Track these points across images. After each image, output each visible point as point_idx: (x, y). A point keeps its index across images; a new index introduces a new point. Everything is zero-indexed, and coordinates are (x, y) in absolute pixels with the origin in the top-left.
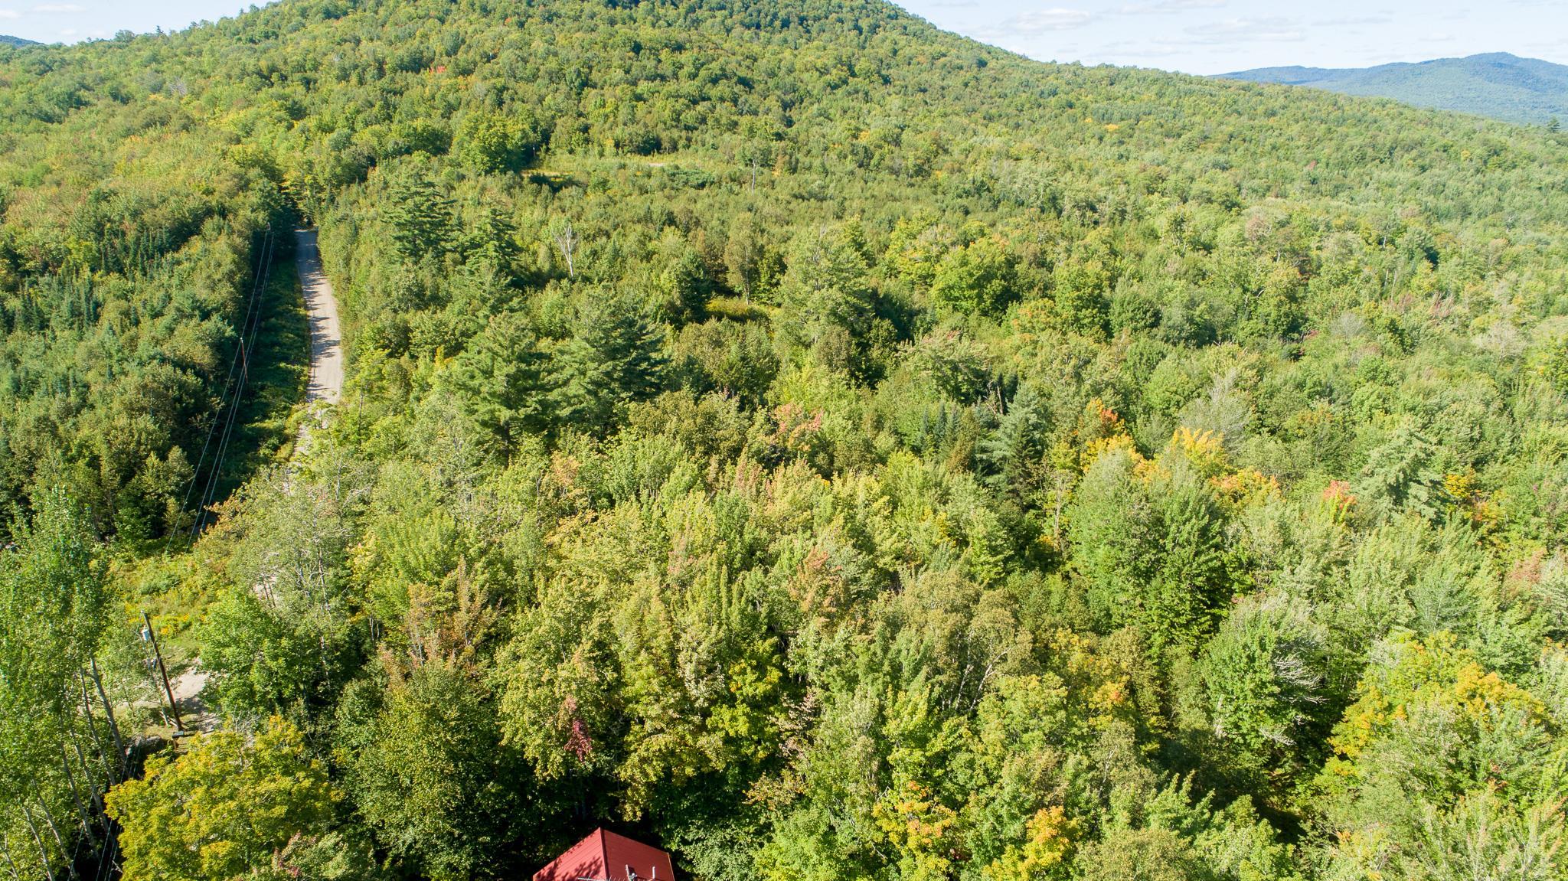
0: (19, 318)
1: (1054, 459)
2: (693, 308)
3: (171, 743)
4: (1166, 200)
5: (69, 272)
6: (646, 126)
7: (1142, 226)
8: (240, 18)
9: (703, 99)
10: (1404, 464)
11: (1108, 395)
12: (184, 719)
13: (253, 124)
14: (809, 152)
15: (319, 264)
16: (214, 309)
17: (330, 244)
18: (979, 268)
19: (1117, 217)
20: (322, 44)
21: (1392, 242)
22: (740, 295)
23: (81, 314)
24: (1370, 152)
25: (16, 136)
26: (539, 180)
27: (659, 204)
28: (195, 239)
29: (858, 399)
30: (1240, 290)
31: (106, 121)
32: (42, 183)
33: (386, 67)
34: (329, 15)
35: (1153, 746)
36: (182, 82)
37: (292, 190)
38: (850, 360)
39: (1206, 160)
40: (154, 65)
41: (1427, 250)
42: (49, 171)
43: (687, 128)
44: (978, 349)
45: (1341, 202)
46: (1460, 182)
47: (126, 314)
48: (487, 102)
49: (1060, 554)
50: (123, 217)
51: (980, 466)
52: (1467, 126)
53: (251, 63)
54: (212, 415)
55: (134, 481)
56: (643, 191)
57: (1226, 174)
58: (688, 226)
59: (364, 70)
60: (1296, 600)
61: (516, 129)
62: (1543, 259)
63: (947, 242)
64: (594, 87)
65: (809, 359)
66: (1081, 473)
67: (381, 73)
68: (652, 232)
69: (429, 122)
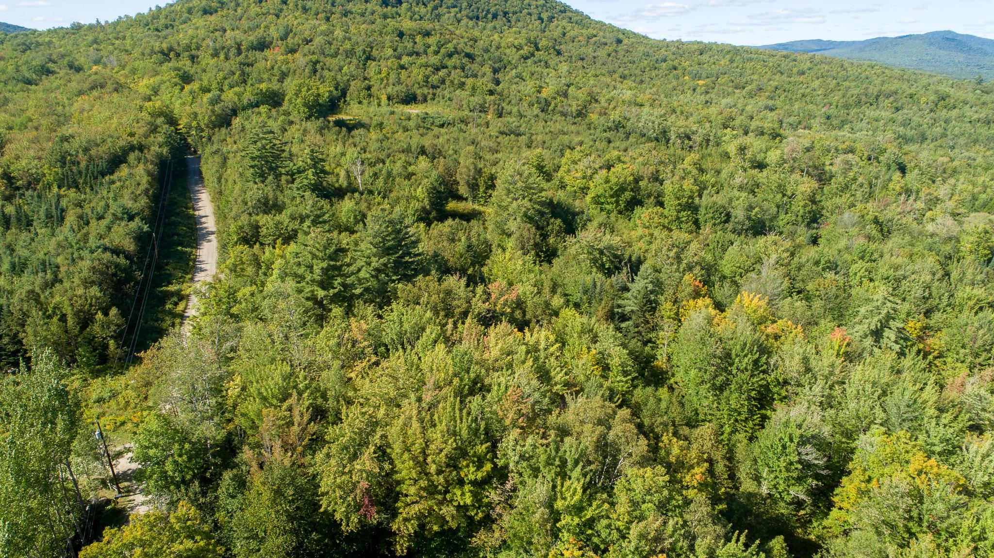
0: (13, 220)
1: (663, 313)
2: (437, 210)
3: (114, 502)
4: (735, 132)
5: (44, 188)
6: (407, 85)
7: (720, 150)
8: (149, 13)
9: (443, 68)
10: (880, 317)
11: (697, 270)
12: (121, 485)
13: (159, 86)
14: (510, 102)
15: (201, 180)
16: (136, 214)
17: (208, 168)
18: (616, 184)
19: (704, 143)
20: (202, 32)
21: (877, 158)
22: (466, 199)
23: (52, 217)
24: (864, 98)
25: (8, 95)
26: (340, 124)
27: (416, 140)
28: (123, 166)
29: (541, 272)
30: (781, 195)
31: (66, 85)
32: (26, 128)
33: (242, 47)
34: (206, 12)
35: (722, 506)
36: (113, 58)
37: (184, 130)
38: (536, 245)
39: (760, 104)
40: (95, 46)
41: (899, 164)
42: (31, 120)
43: (434, 87)
44: (616, 240)
45: (844, 133)
46: (920, 118)
47: (81, 217)
48: (307, 71)
49: (667, 372)
50: (78, 152)
51: (615, 317)
52: (925, 81)
53: (157, 45)
54: (137, 283)
55: (88, 329)
56: (406, 129)
57: (773, 114)
58: (434, 155)
59: (229, 50)
60: (813, 407)
61: (325, 90)
62: (972, 170)
63: (597, 166)
64: (374, 60)
65: (510, 244)
66: (680, 321)
67: (239, 52)
68: (412, 160)
69: (270, 86)
